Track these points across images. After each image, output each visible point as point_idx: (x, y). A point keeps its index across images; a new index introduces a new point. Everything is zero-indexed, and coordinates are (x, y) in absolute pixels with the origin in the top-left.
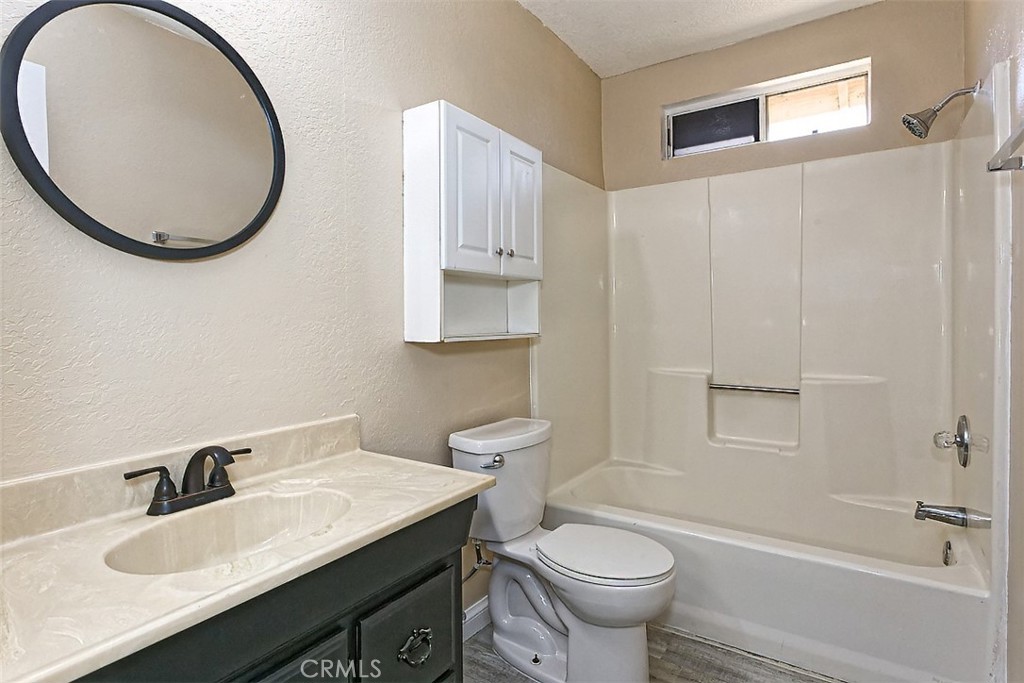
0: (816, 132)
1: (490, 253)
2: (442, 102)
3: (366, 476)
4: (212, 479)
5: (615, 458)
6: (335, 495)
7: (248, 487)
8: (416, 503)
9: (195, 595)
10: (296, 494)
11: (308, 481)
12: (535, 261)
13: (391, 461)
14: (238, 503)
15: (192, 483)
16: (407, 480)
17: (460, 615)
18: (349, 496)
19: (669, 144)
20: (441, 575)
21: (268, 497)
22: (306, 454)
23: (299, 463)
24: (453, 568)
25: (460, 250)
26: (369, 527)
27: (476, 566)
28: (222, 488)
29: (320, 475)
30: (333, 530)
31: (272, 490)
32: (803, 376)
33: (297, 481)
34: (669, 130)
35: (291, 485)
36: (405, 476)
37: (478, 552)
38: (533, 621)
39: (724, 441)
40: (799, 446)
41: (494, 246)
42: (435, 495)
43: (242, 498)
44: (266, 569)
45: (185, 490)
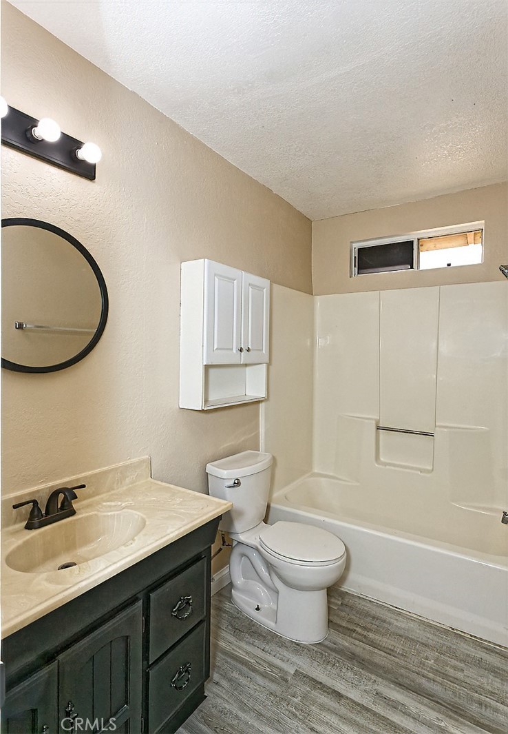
0: (449, 265)
1: (234, 351)
2: (206, 260)
3: (154, 501)
4: (63, 504)
5: (316, 471)
6: (136, 514)
7: (83, 508)
8: (184, 523)
9: (60, 587)
10: (112, 513)
11: (119, 503)
12: (264, 352)
13: (170, 488)
14: (77, 520)
15: (51, 509)
16: (180, 504)
17: (209, 580)
18: (144, 516)
19: (355, 266)
20: (199, 564)
21: (96, 515)
22: (117, 484)
23: (113, 489)
24: (206, 559)
25: (216, 352)
26: (157, 540)
27: (222, 547)
28: (67, 511)
29: (127, 499)
30: (136, 542)
31: (98, 511)
32: (437, 424)
33: (113, 504)
34: (355, 257)
35: (110, 506)
36: (178, 501)
37: (223, 538)
38: (257, 583)
39: (386, 464)
40: (433, 470)
41: (237, 346)
42: (196, 517)
43: (80, 516)
44: (99, 569)
45: (47, 512)
